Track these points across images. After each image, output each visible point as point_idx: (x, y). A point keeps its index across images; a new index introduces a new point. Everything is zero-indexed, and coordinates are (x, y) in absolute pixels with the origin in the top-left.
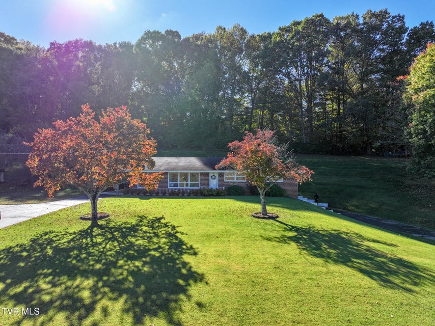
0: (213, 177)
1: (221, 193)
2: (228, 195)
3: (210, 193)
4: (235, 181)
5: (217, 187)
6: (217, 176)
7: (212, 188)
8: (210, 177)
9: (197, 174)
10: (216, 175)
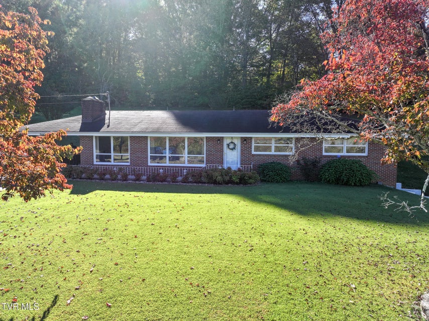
0: (232, 146)
1: (250, 178)
2: (262, 181)
3: (227, 178)
4: (273, 153)
5: (239, 166)
6: (238, 143)
7: (229, 168)
8: (225, 146)
9: (202, 139)
10: (235, 141)
